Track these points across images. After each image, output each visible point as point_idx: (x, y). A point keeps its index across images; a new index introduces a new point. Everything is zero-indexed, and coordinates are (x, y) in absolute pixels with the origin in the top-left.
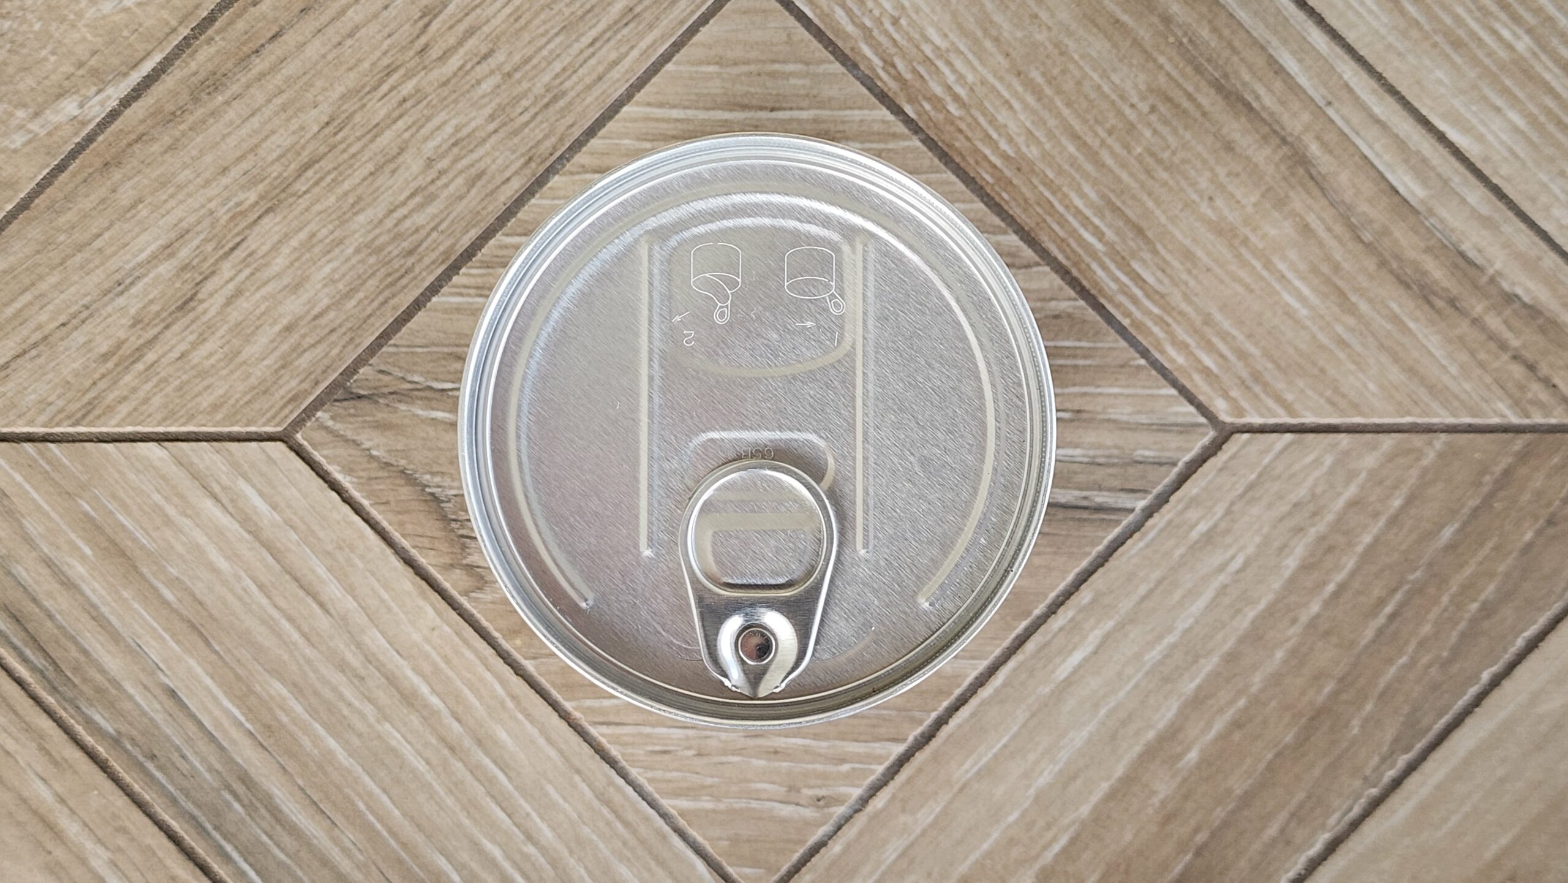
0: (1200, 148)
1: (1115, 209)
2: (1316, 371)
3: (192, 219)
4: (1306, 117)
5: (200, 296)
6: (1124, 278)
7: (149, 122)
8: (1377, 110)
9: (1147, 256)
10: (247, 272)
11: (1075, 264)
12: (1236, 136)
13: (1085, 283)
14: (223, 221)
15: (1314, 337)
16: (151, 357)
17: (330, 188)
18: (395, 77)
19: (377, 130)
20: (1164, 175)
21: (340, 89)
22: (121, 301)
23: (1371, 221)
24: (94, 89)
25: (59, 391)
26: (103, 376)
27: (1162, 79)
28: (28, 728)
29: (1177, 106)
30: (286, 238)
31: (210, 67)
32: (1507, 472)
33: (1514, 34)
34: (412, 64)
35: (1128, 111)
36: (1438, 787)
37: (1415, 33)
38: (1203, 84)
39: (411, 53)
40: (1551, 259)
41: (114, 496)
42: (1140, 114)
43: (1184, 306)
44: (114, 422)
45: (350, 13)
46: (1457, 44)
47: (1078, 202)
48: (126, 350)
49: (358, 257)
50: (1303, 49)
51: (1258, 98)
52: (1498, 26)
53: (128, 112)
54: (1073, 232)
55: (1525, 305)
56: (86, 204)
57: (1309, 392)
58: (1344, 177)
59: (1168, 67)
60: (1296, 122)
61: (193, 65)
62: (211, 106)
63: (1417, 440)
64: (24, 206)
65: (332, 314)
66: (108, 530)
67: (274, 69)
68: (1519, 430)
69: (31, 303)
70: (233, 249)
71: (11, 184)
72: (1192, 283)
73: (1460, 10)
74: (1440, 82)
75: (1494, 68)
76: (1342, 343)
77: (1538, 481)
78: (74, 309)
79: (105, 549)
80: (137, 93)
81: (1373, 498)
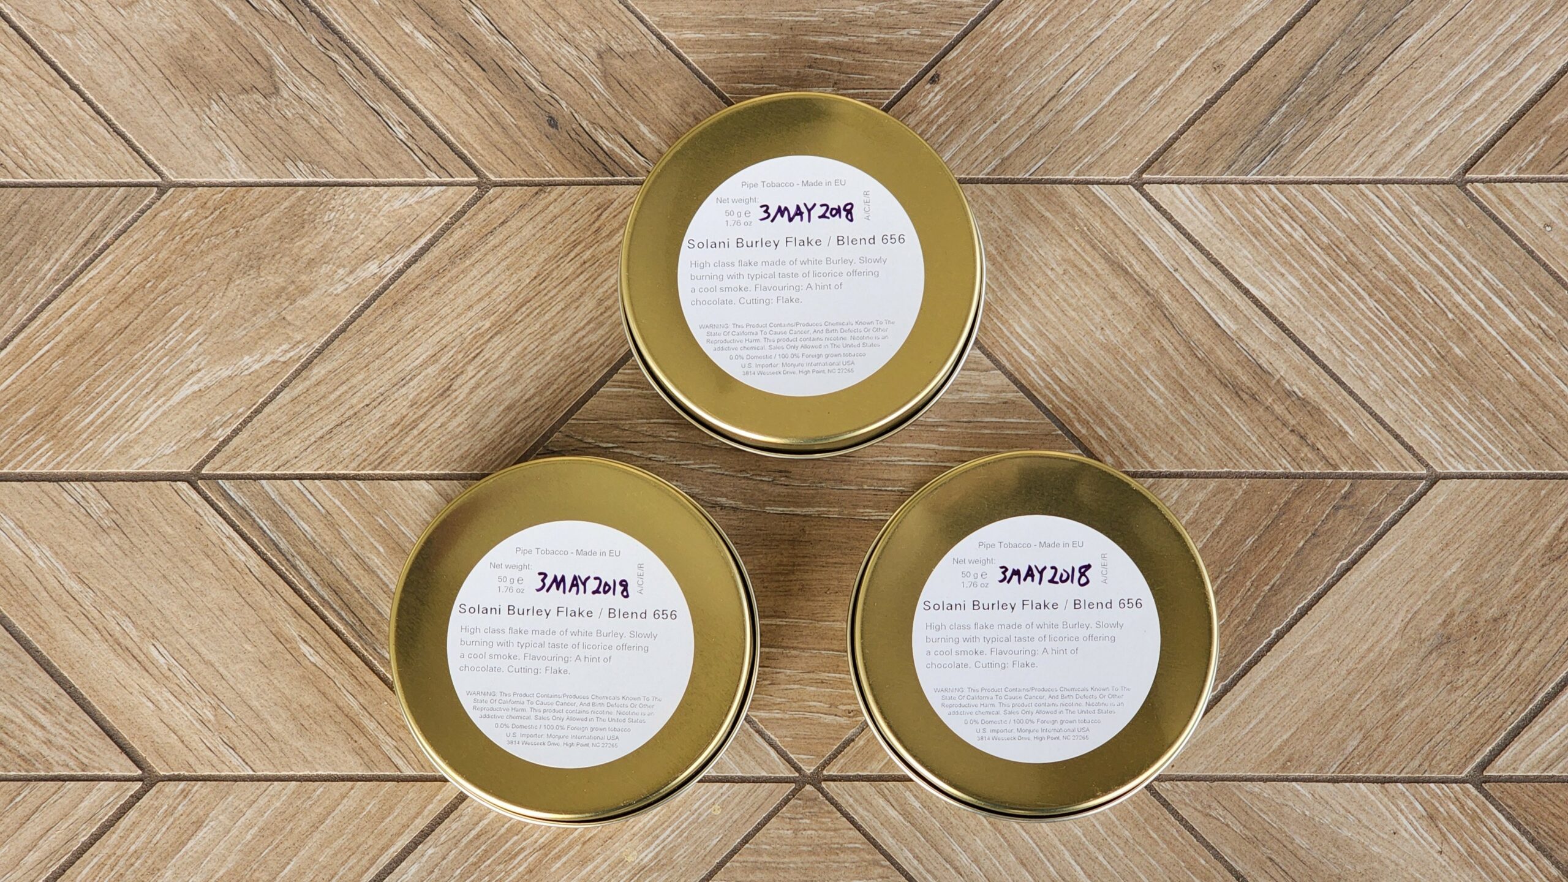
0: (1095, 297)
1: (1042, 334)
2: (1168, 439)
3: (449, 338)
4: (1161, 279)
5: (453, 387)
6: (1048, 379)
7: (423, 277)
8: (1206, 274)
9: (1063, 365)
10: (483, 372)
11: (1017, 369)
12: (1118, 290)
13: (1023, 382)
14: (468, 340)
15: (1167, 417)
16: (422, 426)
17: (536, 318)
18: (579, 247)
19: (566, 281)
20: (1073, 313)
21: (545, 256)
22: (404, 390)
23: (1202, 345)
24: (388, 256)
25: (364, 447)
26: (392, 438)
27: (1071, 253)
28: (343, 661)
29: (1081, 270)
30: (509, 349)
31: (462, 242)
32: (1286, 503)
33: (1292, 227)
34: (590, 239)
35: (1049, 273)
36: (1243, 702)
37: (1229, 226)
38: (1097, 256)
39: (589, 233)
40: (1315, 369)
41: (398, 514)
42: (1057, 274)
43: (1085, 397)
44: (398, 467)
45: (551, 208)
46: (1256, 234)
47: (1019, 330)
48: (407, 421)
49: (554, 363)
50: (1160, 235)
51: (1131, 266)
52: (1282, 222)
53: (410, 270)
54: (1015, 349)
55: (1299, 398)
56: (382, 329)
57: (1164, 452)
58: (1185, 317)
59: (1075, 246)
60: (1155, 281)
61: (451, 241)
62: (462, 267)
63: (1231, 483)
64: (343, 330)
65: (536, 399)
66: (394, 536)
67: (502, 243)
68: (1295, 477)
69: (346, 392)
70: (474, 357)
71: (335, 316)
72: (1091, 382)
73: (1258, 212)
74: (1246, 257)
75: (1280, 249)
76: (1184, 421)
77: (1307, 509)
78: (374, 395)
79: (394, 549)
80: (415, 259)
81: (1204, 519)
